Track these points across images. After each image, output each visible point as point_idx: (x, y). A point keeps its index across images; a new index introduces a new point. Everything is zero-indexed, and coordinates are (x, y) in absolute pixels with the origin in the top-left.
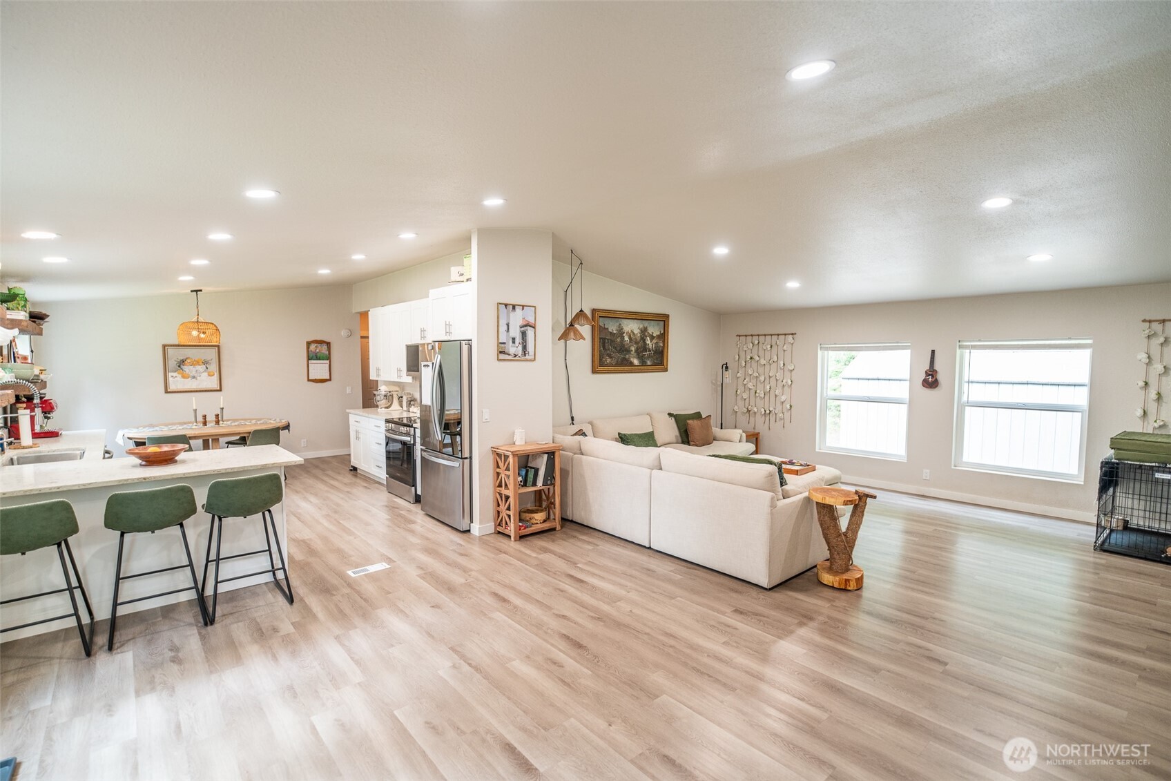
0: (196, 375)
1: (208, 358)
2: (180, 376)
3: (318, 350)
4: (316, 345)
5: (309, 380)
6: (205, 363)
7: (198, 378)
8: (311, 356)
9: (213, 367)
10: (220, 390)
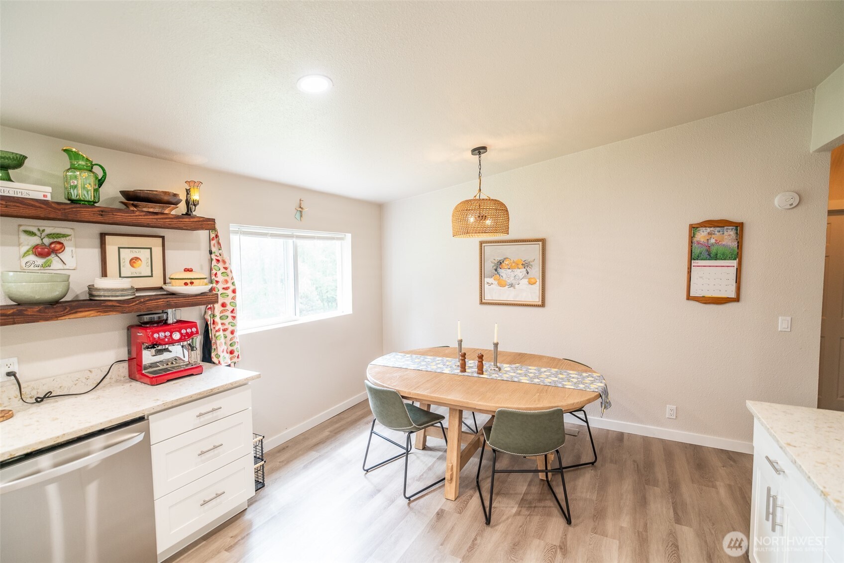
0: (514, 282)
1: (529, 258)
2: (496, 282)
3: (713, 241)
4: (709, 230)
5: (689, 298)
6: (526, 265)
7: (517, 286)
8: (696, 251)
9: (536, 271)
10: (543, 305)
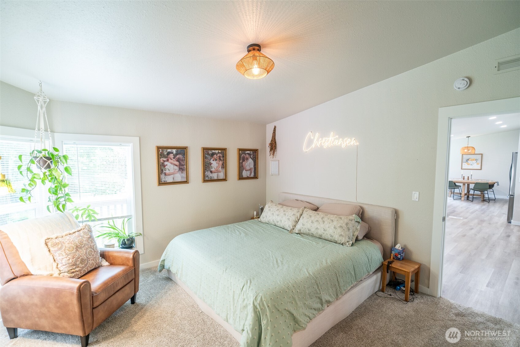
0: (472, 164)
1: (478, 158)
2: (466, 164)
6: (476, 160)
9: (479, 161)
10: (481, 169)
